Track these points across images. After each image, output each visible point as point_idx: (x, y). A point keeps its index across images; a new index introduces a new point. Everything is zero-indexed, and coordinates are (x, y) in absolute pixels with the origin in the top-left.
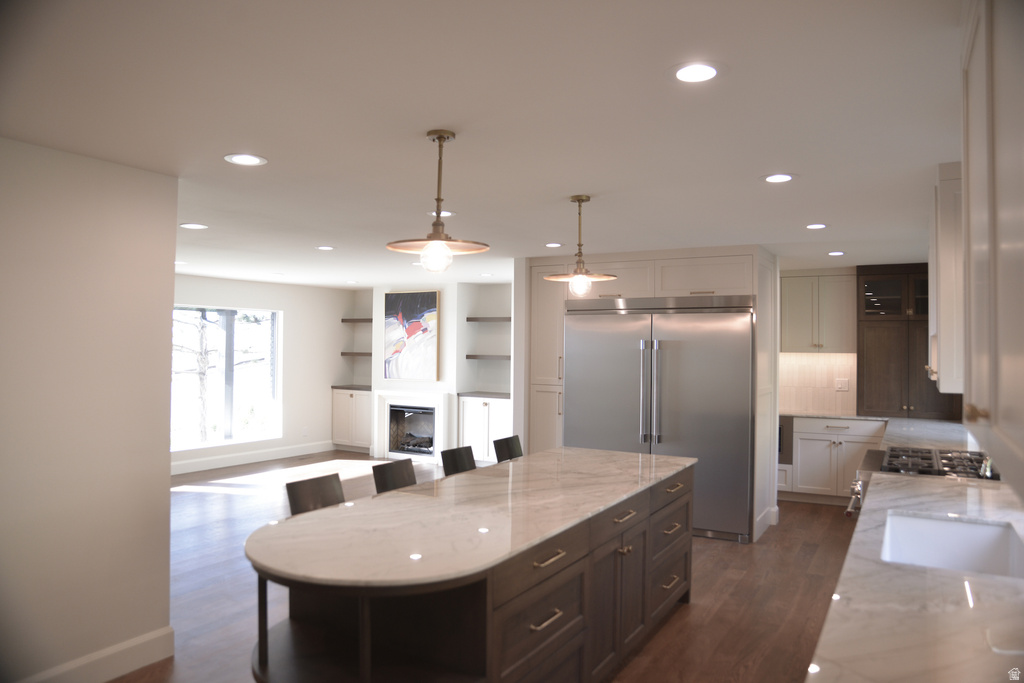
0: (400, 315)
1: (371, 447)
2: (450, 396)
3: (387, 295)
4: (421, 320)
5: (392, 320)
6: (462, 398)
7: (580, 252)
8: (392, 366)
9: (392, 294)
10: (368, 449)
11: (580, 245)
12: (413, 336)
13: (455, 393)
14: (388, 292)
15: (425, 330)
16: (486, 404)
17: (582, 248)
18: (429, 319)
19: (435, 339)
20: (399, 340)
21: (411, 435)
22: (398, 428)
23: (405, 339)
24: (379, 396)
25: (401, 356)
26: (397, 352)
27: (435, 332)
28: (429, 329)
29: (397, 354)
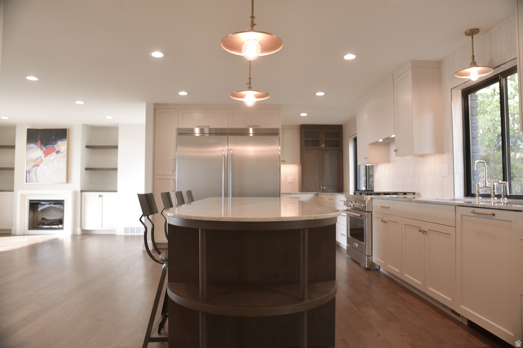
0: (39, 142)
1: (13, 229)
2: (75, 193)
3: (28, 130)
4: (55, 146)
5: (32, 145)
6: (84, 193)
7: (250, 82)
8: (32, 175)
9: (33, 129)
10: (11, 230)
11: (250, 79)
12: (49, 156)
13: (79, 190)
14: (29, 128)
15: (58, 152)
16: (100, 196)
17: (251, 80)
18: (61, 145)
19: (65, 158)
20: (37, 159)
21: (44, 218)
22: (34, 215)
23: (43, 158)
24: (22, 194)
25: (39, 168)
26: (36, 166)
27: (65, 153)
28: (61, 151)
29: (36, 168)
